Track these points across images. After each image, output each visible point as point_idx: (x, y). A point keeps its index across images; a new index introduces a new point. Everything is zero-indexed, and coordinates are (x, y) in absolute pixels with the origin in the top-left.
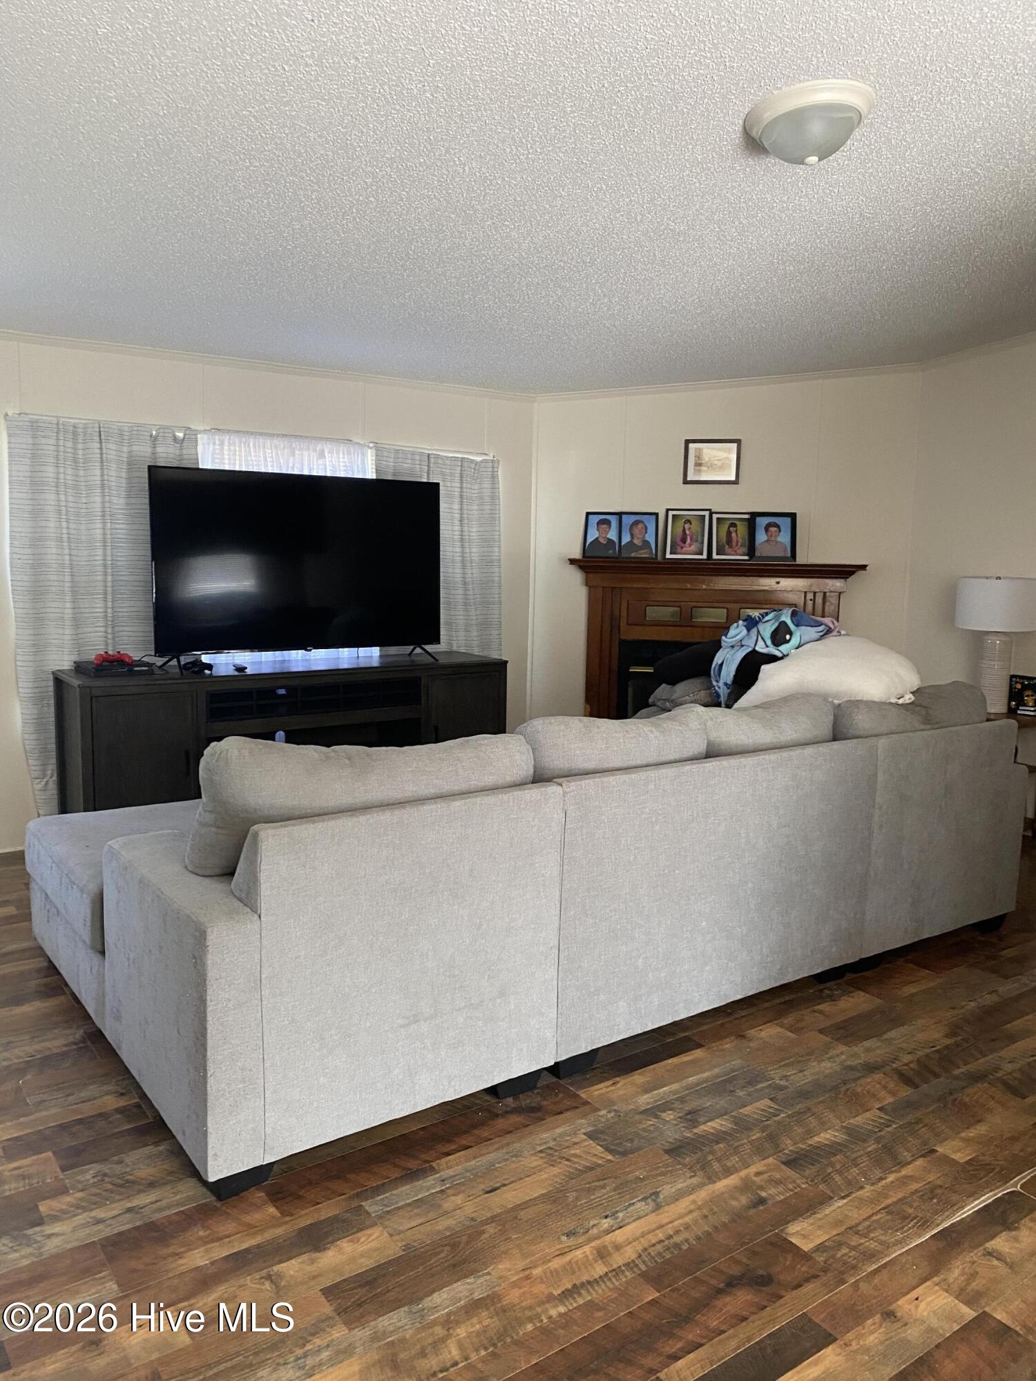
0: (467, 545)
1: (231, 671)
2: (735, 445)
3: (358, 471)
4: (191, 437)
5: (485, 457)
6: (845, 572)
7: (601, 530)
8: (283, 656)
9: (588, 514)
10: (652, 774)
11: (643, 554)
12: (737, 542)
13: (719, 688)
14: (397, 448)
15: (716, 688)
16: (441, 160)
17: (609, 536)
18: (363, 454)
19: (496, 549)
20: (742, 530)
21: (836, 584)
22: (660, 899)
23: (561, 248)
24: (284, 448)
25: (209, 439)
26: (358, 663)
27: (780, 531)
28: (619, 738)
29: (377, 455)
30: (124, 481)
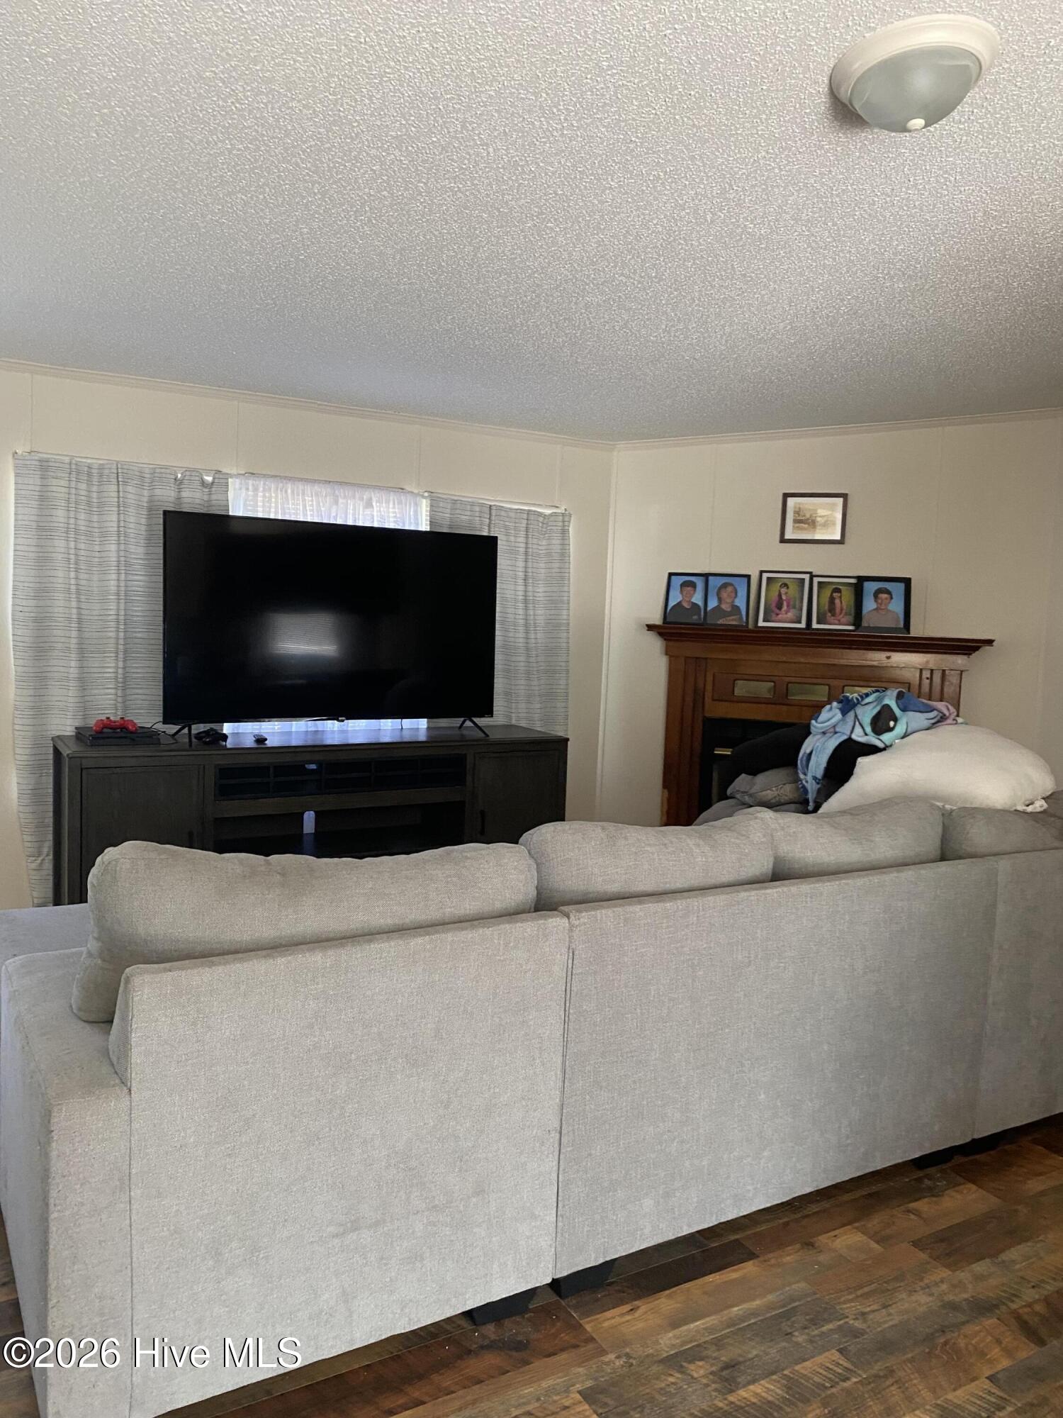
0: (531, 606)
1: (249, 742)
2: (841, 500)
3: (410, 523)
4: (221, 481)
5: (555, 510)
6: (968, 647)
7: (684, 593)
8: (316, 725)
9: (671, 575)
10: (696, 902)
11: (732, 621)
12: (842, 610)
13: (807, 782)
14: (456, 498)
15: (804, 782)
16: (457, 139)
17: (694, 600)
18: (416, 504)
19: (565, 612)
20: (847, 598)
21: (959, 661)
22: (703, 1065)
23: (620, 258)
24: (326, 496)
25: (241, 484)
26: (401, 737)
27: (892, 598)
28: (653, 853)
29: (431, 506)
30: (143, 528)
